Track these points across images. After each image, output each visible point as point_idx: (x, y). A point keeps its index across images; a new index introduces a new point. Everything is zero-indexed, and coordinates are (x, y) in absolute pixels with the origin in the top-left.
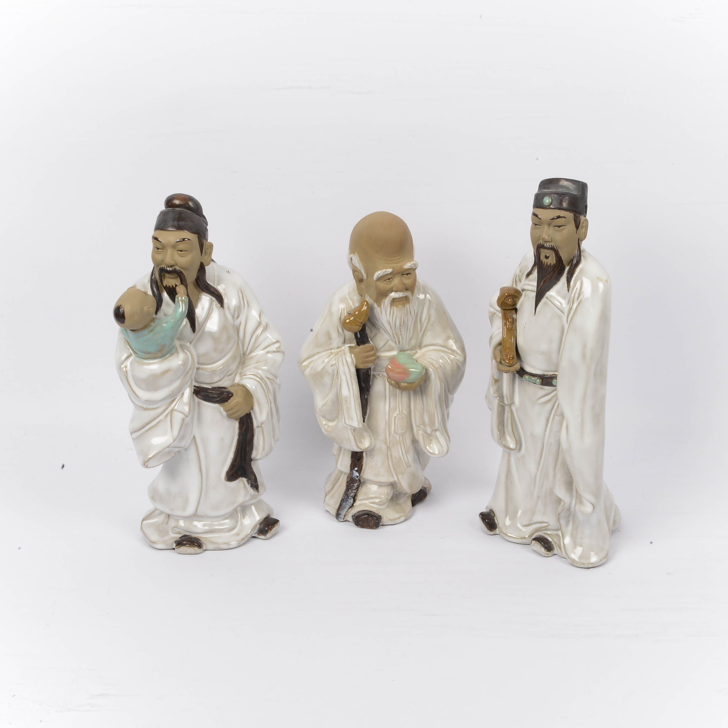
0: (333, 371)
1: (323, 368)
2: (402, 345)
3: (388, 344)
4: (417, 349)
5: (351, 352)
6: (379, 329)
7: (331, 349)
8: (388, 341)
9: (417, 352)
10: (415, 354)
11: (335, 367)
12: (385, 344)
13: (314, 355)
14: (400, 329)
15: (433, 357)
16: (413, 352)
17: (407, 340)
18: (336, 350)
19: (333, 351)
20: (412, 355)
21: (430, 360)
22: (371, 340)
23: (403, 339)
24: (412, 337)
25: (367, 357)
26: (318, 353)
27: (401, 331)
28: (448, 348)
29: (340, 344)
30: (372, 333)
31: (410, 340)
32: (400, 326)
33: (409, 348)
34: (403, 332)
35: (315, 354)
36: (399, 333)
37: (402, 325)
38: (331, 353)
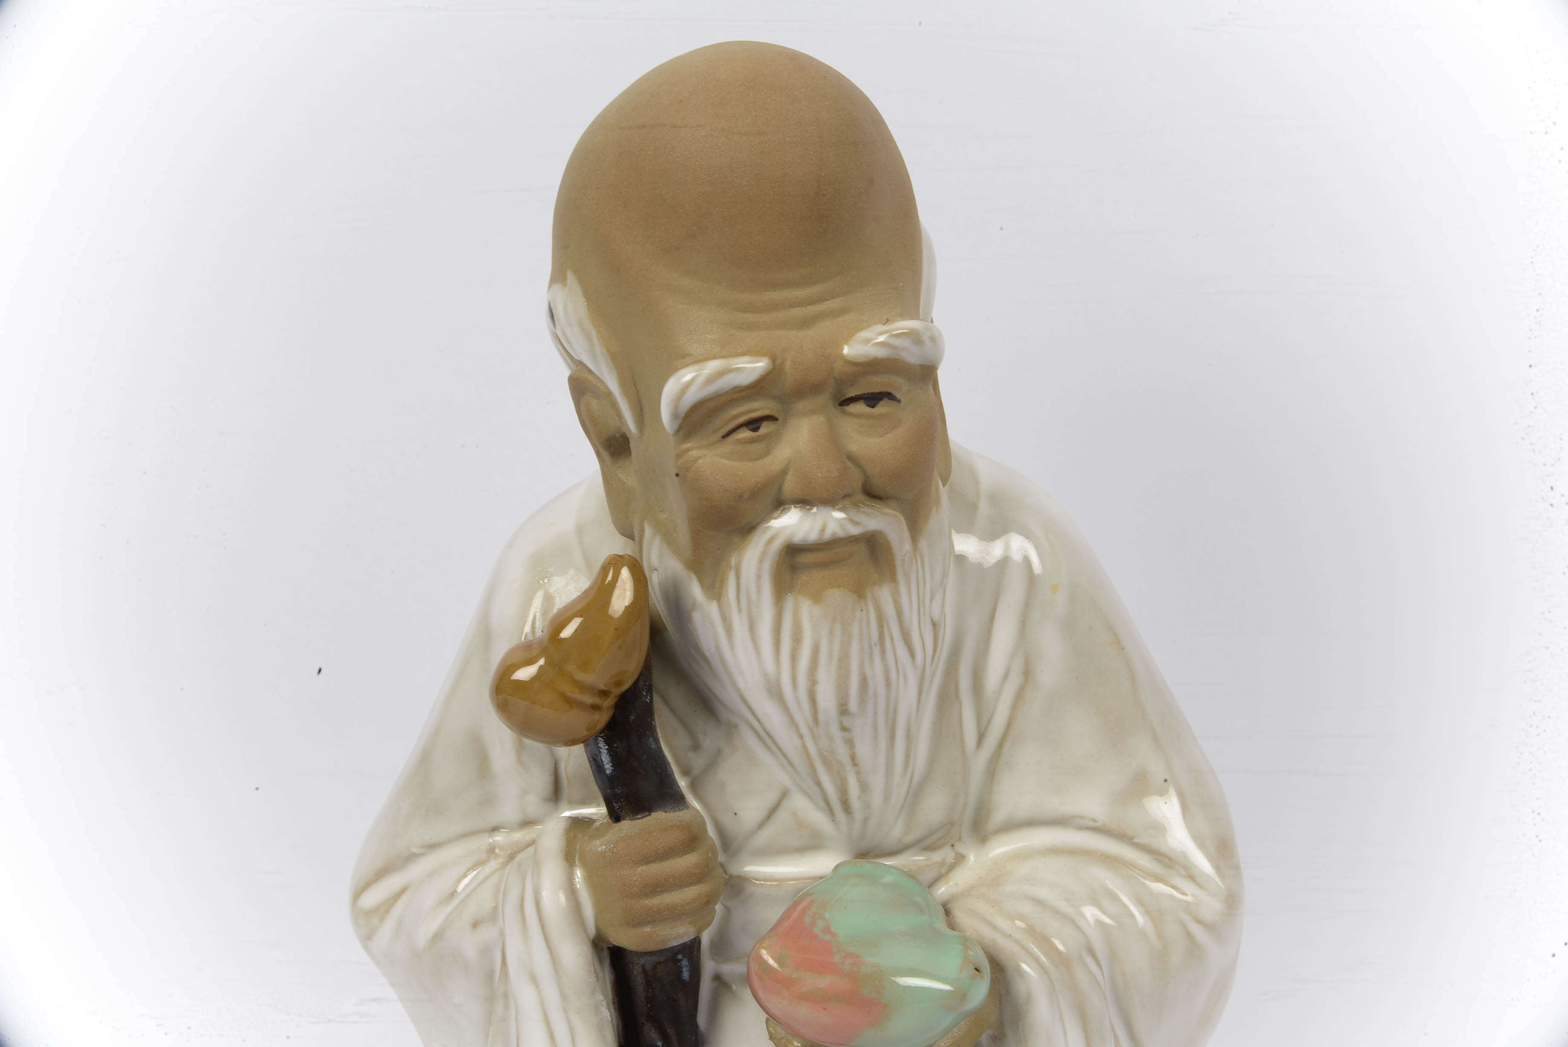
0: (485, 952)
1: (438, 936)
2: (866, 820)
3: (782, 816)
4: (960, 839)
5: (569, 857)
6: (730, 729)
7: (495, 829)
8: (784, 795)
9: (960, 858)
10: (952, 867)
11: (488, 933)
12: (773, 811)
13: (411, 858)
14: (844, 729)
15: (1043, 893)
16: (936, 857)
17: (899, 792)
18: (518, 836)
19: (499, 838)
20: (930, 875)
21: (1027, 908)
22: (694, 786)
23: (864, 787)
24: (928, 776)
25: (656, 888)
26: (432, 847)
27: (850, 743)
28: (1136, 840)
29: (534, 804)
30: (696, 747)
31: (916, 793)
32: (843, 710)
33: (909, 839)
34: (864, 750)
35: (415, 850)
36: (842, 751)
37: (853, 705)
38: (491, 851)
